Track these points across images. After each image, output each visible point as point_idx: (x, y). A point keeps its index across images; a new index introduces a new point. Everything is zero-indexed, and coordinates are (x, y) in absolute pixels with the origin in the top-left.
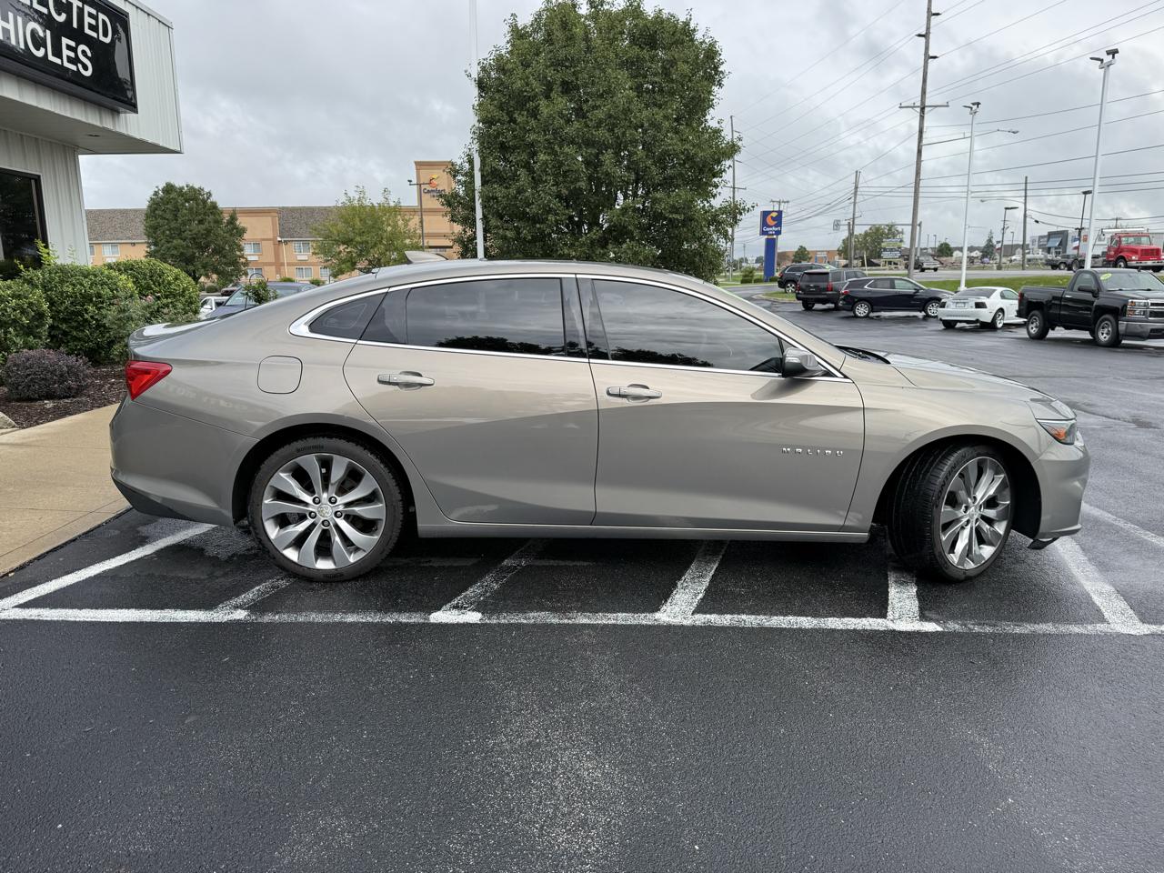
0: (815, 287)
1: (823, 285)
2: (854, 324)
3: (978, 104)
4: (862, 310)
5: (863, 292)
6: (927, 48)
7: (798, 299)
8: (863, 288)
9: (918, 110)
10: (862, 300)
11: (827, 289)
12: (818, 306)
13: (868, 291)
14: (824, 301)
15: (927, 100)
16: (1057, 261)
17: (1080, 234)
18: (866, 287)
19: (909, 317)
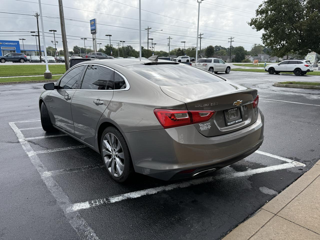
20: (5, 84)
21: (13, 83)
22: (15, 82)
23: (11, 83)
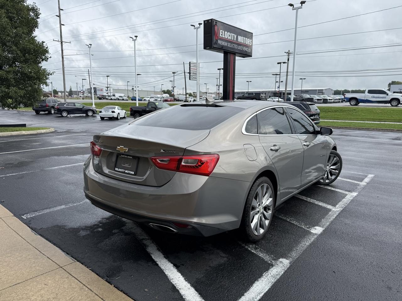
0: (40, 105)
1: (44, 104)
2: (61, 120)
3: (91, 45)
4: (65, 114)
5: (65, 107)
6: (60, 21)
7: (34, 110)
8: (64, 106)
9: (60, 42)
10: (64, 110)
11: (46, 106)
12: (41, 113)
13: (66, 107)
14: (44, 111)
15: (63, 40)
16: (101, 97)
17: (108, 89)
18: (65, 106)
19: (81, 116)
20: (379, 130)
21: (389, 130)
22: (392, 130)
23: (387, 130)
